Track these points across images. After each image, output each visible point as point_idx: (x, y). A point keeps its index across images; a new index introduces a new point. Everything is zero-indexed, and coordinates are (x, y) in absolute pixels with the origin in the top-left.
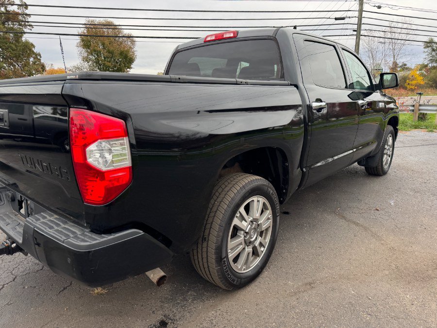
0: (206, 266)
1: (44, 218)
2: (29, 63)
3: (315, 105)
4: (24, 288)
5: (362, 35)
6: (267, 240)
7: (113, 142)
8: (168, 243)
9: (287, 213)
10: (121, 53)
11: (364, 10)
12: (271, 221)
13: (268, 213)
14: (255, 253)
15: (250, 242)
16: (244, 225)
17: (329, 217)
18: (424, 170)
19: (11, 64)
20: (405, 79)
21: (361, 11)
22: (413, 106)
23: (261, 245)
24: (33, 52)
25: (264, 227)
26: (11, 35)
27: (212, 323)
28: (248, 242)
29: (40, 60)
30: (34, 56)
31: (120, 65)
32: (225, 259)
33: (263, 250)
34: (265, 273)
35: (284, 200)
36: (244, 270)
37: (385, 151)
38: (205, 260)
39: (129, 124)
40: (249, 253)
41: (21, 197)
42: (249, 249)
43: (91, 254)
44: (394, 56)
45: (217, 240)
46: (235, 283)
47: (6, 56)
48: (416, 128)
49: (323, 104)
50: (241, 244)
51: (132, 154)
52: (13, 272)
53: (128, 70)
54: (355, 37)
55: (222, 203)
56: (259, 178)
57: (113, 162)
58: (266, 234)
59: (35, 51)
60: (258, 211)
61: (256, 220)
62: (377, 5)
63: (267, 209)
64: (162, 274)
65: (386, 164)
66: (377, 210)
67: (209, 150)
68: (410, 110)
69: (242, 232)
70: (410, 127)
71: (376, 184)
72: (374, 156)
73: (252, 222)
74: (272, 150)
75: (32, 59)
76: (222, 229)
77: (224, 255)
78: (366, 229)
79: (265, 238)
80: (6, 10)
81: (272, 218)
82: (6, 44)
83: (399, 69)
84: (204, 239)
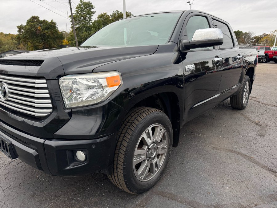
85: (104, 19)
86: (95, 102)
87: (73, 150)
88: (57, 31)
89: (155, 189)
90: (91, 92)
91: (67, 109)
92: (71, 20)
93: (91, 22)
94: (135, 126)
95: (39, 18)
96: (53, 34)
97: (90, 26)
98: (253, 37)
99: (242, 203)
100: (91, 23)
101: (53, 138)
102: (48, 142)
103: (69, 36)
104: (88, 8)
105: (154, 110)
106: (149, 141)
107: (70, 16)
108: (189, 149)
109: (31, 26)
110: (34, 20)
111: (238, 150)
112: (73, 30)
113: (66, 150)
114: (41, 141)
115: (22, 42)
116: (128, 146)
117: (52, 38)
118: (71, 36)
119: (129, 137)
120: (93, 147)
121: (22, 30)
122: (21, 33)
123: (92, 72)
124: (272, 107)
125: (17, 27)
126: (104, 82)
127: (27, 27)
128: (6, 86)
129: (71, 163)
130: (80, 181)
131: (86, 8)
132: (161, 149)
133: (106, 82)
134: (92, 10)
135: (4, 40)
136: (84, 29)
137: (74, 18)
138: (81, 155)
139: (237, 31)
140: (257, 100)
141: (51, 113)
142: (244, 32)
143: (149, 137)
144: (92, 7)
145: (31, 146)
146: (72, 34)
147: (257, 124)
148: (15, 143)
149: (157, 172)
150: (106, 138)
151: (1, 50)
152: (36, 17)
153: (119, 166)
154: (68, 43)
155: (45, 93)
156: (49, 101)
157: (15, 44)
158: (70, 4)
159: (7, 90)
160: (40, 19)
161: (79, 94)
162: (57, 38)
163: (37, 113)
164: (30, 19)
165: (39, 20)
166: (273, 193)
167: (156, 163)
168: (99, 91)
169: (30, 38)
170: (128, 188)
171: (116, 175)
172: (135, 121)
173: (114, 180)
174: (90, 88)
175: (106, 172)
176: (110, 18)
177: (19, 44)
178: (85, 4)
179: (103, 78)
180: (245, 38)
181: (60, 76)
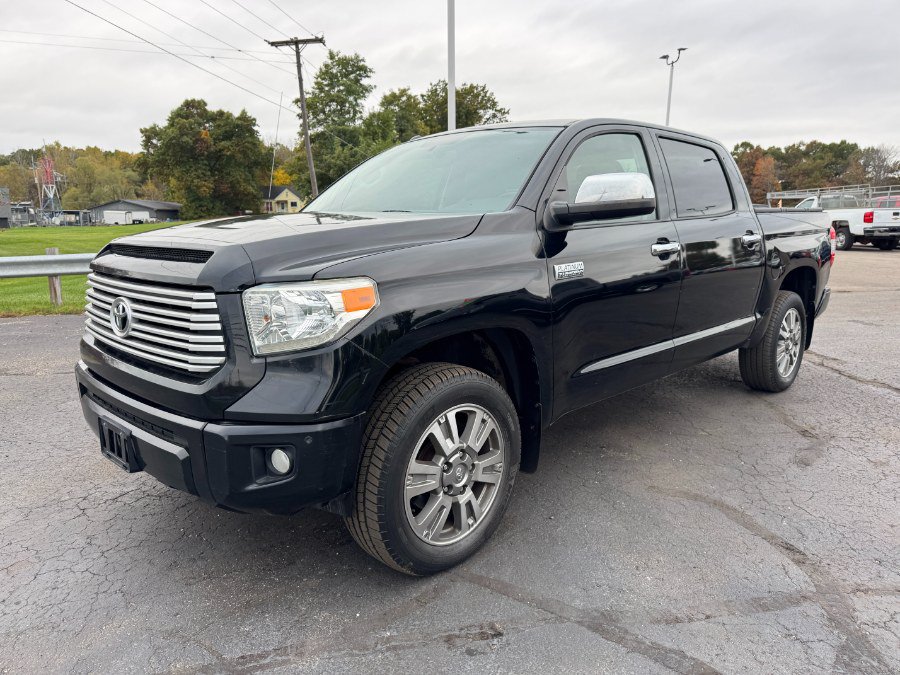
85: (401, 109)
86: (316, 343)
87: (266, 447)
88: (256, 143)
89: (463, 569)
90: (311, 320)
91: (258, 357)
92: (300, 111)
93: (361, 118)
94: (411, 404)
95: (205, 104)
96: (244, 153)
97: (355, 130)
98: (895, 164)
99: (674, 611)
100: (360, 122)
101: (224, 420)
102: (212, 428)
103: (292, 160)
104: (352, 76)
105: (463, 370)
106: (448, 446)
107: (297, 101)
108: (582, 488)
109: (183, 132)
110: (192, 110)
111: (716, 496)
112: (304, 144)
113: (250, 445)
114: (197, 425)
115: (151, 176)
116: (391, 449)
117: (239, 165)
118: (299, 159)
119: (395, 428)
120: (308, 442)
121: (154, 141)
122: (151, 151)
123: (313, 278)
124: (874, 389)
125: (142, 131)
126: (336, 302)
127: (170, 131)
128: (129, 306)
129: (259, 476)
130: (282, 543)
131: (346, 76)
132: (485, 469)
133: (341, 300)
134: (365, 82)
135: (100, 170)
136: (337, 139)
137: (309, 107)
138: (281, 461)
139: (838, 142)
140: (837, 367)
141: (222, 365)
142: (862, 146)
143: (449, 434)
144: (364, 70)
145: (176, 439)
146: (300, 154)
147: (804, 433)
148: (139, 433)
149: (472, 529)
150: (338, 424)
151: (91, 200)
152: (199, 102)
153: (368, 495)
154: (288, 181)
155: (213, 322)
156: (220, 339)
157: (131, 181)
158: (299, 66)
159: (130, 314)
160: (208, 108)
161: (285, 326)
162: (256, 163)
163: (193, 364)
164: (181, 109)
165: (205, 110)
166: (766, 595)
167: (469, 504)
168: (328, 319)
169: (178, 163)
170: (390, 552)
171: (362, 518)
172: (414, 395)
173: (359, 531)
174: (308, 311)
175: (340, 512)
176: (419, 103)
177: (143, 181)
178: (344, 63)
179: (334, 292)
180: (866, 165)
181: (245, 287)
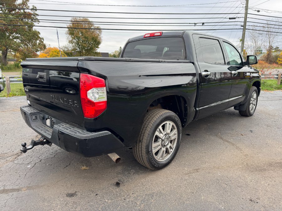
0: (141, 155)
1: (63, 125)
2: (36, 44)
3: (204, 73)
4: (46, 165)
5: (247, 29)
6: (174, 146)
7: (99, 89)
8: (122, 140)
9: (189, 135)
10: (93, 39)
11: (248, 13)
12: (177, 135)
13: (175, 131)
14: (167, 152)
15: (164, 145)
16: (161, 136)
17: (212, 138)
18: (276, 114)
19: (26, 44)
20: (277, 57)
21: (246, 14)
22: (278, 75)
23: (171, 147)
24: (39, 37)
25: (172, 138)
26: (26, 26)
27: (143, 184)
28: (163, 145)
29: (43, 42)
30: (39, 39)
31: (92, 46)
32: (151, 152)
33: (172, 151)
34: (173, 163)
35: (185, 125)
36: (161, 160)
37: (251, 102)
38: (140, 152)
39: (107, 81)
40: (164, 151)
41: (48, 117)
42: (164, 149)
43: (87, 140)
44: (270, 42)
45: (147, 142)
46: (156, 165)
47: (23, 39)
48: (278, 89)
49: (209, 73)
50: (159, 145)
51: (107, 96)
52: (40, 158)
53: (97, 49)
54: (242, 30)
55: (150, 123)
56: (170, 111)
57: (99, 98)
58: (174, 142)
59: (40, 37)
60: (169, 129)
61: (168, 134)
62: (257, 10)
63: (174, 129)
64: (119, 157)
65: (252, 110)
66: (242, 135)
67: (144, 96)
68: (276, 78)
69: (160, 139)
70: (275, 89)
71: (244, 121)
72: (243, 104)
73: (166, 134)
74: (179, 97)
75: (38, 41)
76: (150, 136)
77: (150, 150)
78: (233, 145)
79: (173, 145)
80: (24, 11)
81: (177, 134)
82: (23, 32)
83: (273, 50)
84: (140, 141)
